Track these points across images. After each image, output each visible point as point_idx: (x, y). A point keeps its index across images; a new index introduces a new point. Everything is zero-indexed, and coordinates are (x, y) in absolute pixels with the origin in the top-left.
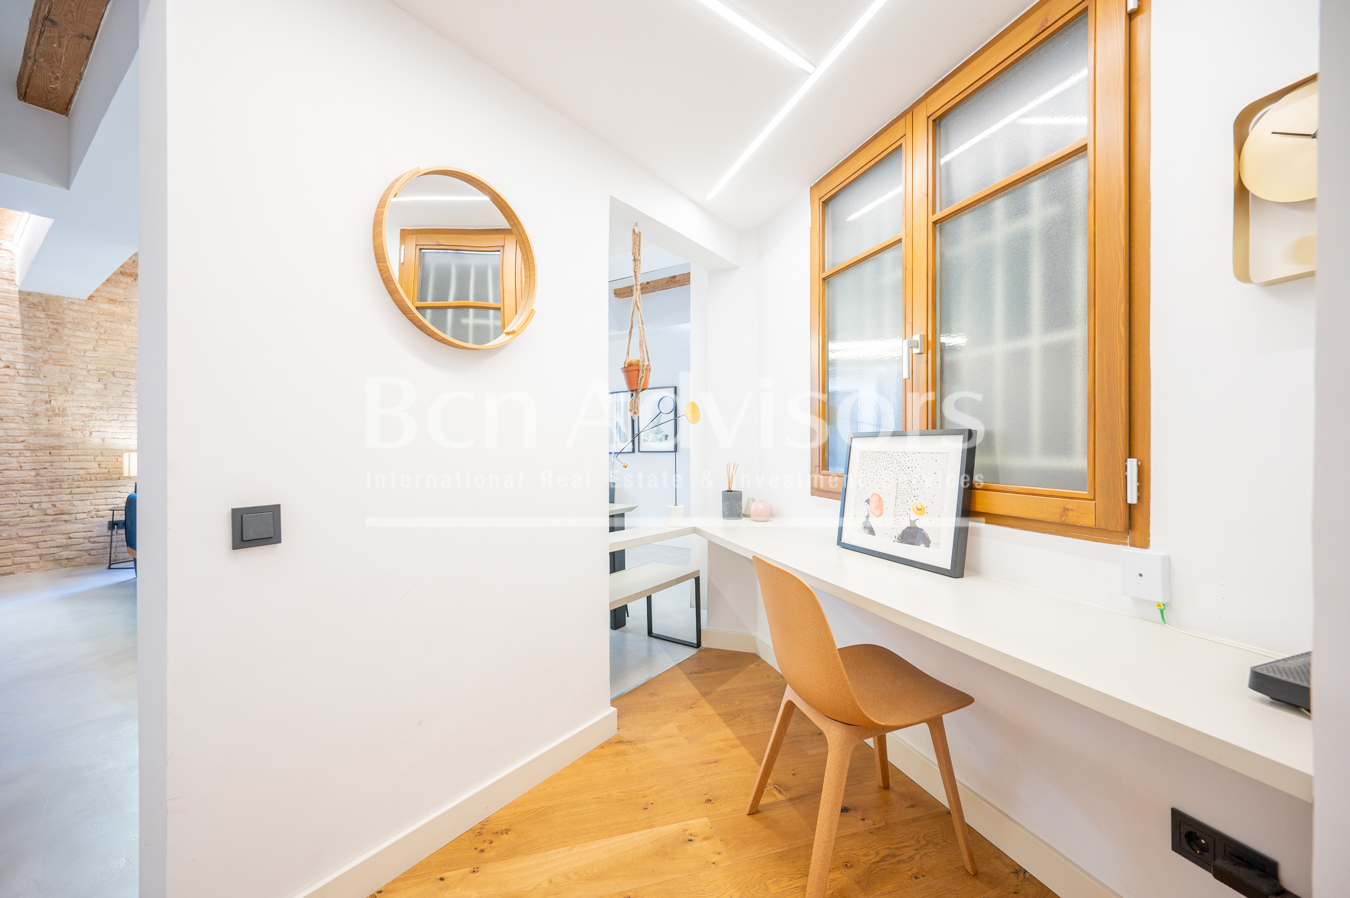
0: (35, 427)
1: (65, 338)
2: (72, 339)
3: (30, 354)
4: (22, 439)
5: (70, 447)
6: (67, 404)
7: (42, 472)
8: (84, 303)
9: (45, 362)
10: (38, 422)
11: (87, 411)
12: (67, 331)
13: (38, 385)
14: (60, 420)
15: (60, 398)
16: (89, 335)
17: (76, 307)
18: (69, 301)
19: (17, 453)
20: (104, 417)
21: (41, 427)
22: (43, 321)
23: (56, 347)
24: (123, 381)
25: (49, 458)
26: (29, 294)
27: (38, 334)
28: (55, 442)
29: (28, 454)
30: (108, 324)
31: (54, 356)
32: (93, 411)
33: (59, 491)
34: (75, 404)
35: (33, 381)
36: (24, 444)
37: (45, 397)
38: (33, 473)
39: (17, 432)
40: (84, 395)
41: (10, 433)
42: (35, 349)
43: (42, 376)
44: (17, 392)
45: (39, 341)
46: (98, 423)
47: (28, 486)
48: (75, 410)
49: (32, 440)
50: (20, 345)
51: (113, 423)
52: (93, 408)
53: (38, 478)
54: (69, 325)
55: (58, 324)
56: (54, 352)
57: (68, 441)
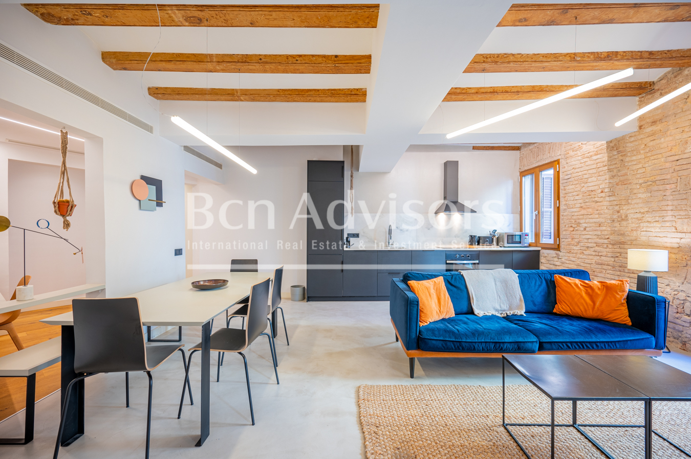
0: (613, 228)
1: (626, 164)
2: (630, 164)
3: (611, 181)
4: (607, 237)
5: (629, 243)
6: (628, 212)
7: (616, 259)
8: (637, 133)
9: (617, 184)
10: (615, 225)
11: (639, 216)
12: (627, 159)
13: (614, 200)
14: (624, 223)
15: (624, 208)
16: (639, 157)
17: (632, 139)
18: (629, 136)
19: (605, 246)
20: (649, 219)
21: (616, 229)
22: (616, 157)
23: (623, 172)
24: (661, 187)
25: (619, 250)
26: (611, 142)
27: (614, 167)
28: (622, 239)
29: (610, 246)
30: (651, 144)
31: (622, 178)
32: (643, 215)
33: (624, 273)
34: (632, 211)
35: (612, 198)
36: (609, 240)
37: (617, 208)
38: (613, 259)
39: (606, 233)
40: (637, 204)
41: (603, 233)
42: (613, 177)
43: (616, 194)
44: (605, 207)
45: (615, 171)
46: (645, 224)
47: (610, 267)
48: (632, 216)
49: (612, 237)
50: (607, 176)
51: (655, 224)
52: (643, 213)
53: (614, 263)
54: (629, 154)
55: (624, 155)
56: (621, 176)
57: (628, 238)
